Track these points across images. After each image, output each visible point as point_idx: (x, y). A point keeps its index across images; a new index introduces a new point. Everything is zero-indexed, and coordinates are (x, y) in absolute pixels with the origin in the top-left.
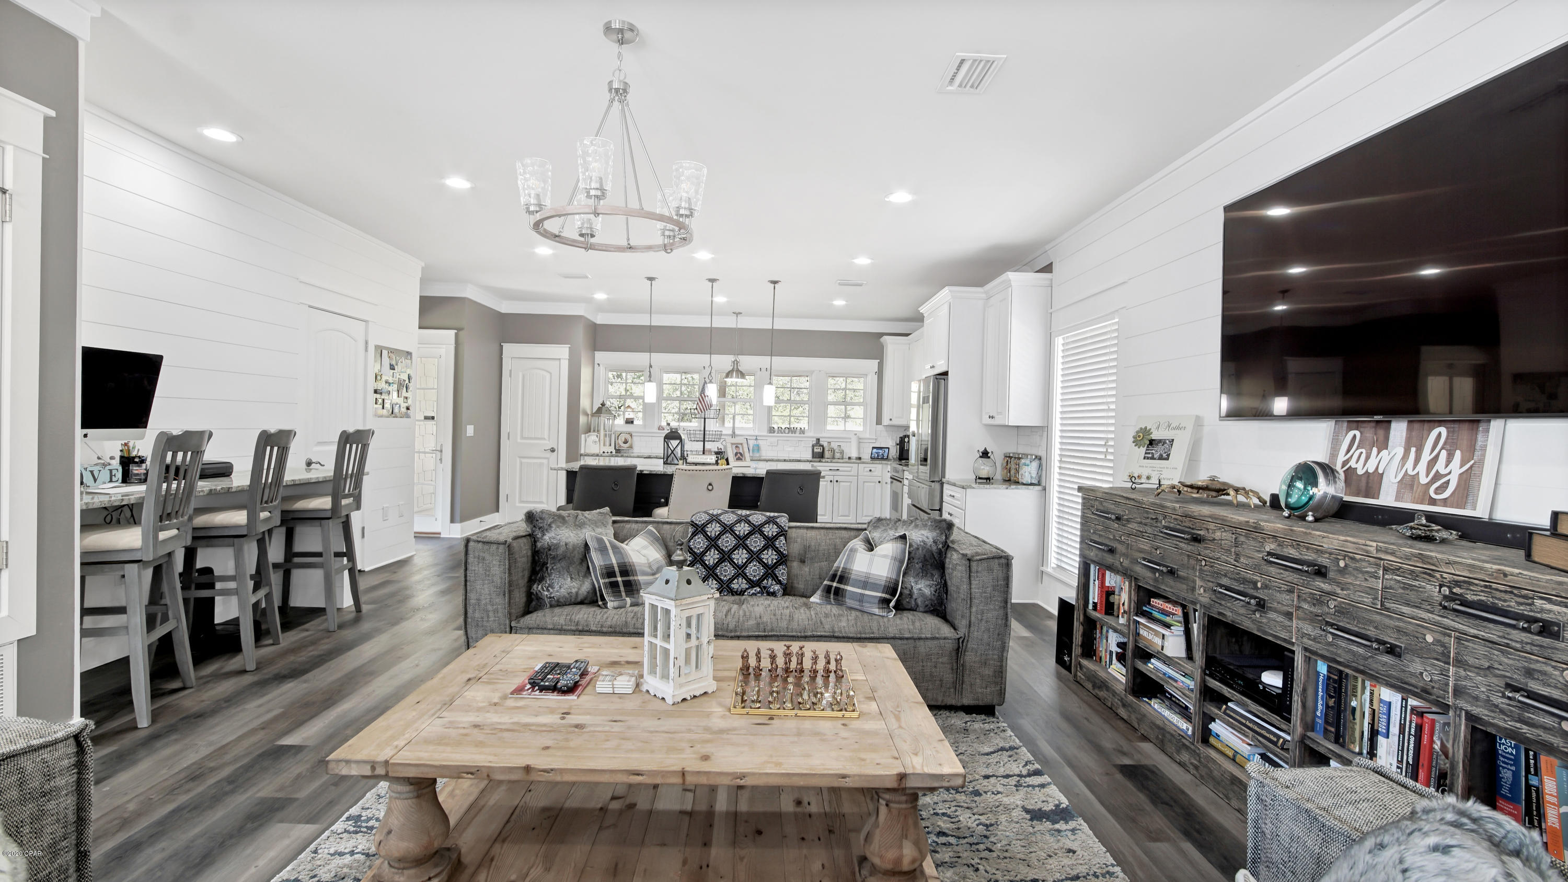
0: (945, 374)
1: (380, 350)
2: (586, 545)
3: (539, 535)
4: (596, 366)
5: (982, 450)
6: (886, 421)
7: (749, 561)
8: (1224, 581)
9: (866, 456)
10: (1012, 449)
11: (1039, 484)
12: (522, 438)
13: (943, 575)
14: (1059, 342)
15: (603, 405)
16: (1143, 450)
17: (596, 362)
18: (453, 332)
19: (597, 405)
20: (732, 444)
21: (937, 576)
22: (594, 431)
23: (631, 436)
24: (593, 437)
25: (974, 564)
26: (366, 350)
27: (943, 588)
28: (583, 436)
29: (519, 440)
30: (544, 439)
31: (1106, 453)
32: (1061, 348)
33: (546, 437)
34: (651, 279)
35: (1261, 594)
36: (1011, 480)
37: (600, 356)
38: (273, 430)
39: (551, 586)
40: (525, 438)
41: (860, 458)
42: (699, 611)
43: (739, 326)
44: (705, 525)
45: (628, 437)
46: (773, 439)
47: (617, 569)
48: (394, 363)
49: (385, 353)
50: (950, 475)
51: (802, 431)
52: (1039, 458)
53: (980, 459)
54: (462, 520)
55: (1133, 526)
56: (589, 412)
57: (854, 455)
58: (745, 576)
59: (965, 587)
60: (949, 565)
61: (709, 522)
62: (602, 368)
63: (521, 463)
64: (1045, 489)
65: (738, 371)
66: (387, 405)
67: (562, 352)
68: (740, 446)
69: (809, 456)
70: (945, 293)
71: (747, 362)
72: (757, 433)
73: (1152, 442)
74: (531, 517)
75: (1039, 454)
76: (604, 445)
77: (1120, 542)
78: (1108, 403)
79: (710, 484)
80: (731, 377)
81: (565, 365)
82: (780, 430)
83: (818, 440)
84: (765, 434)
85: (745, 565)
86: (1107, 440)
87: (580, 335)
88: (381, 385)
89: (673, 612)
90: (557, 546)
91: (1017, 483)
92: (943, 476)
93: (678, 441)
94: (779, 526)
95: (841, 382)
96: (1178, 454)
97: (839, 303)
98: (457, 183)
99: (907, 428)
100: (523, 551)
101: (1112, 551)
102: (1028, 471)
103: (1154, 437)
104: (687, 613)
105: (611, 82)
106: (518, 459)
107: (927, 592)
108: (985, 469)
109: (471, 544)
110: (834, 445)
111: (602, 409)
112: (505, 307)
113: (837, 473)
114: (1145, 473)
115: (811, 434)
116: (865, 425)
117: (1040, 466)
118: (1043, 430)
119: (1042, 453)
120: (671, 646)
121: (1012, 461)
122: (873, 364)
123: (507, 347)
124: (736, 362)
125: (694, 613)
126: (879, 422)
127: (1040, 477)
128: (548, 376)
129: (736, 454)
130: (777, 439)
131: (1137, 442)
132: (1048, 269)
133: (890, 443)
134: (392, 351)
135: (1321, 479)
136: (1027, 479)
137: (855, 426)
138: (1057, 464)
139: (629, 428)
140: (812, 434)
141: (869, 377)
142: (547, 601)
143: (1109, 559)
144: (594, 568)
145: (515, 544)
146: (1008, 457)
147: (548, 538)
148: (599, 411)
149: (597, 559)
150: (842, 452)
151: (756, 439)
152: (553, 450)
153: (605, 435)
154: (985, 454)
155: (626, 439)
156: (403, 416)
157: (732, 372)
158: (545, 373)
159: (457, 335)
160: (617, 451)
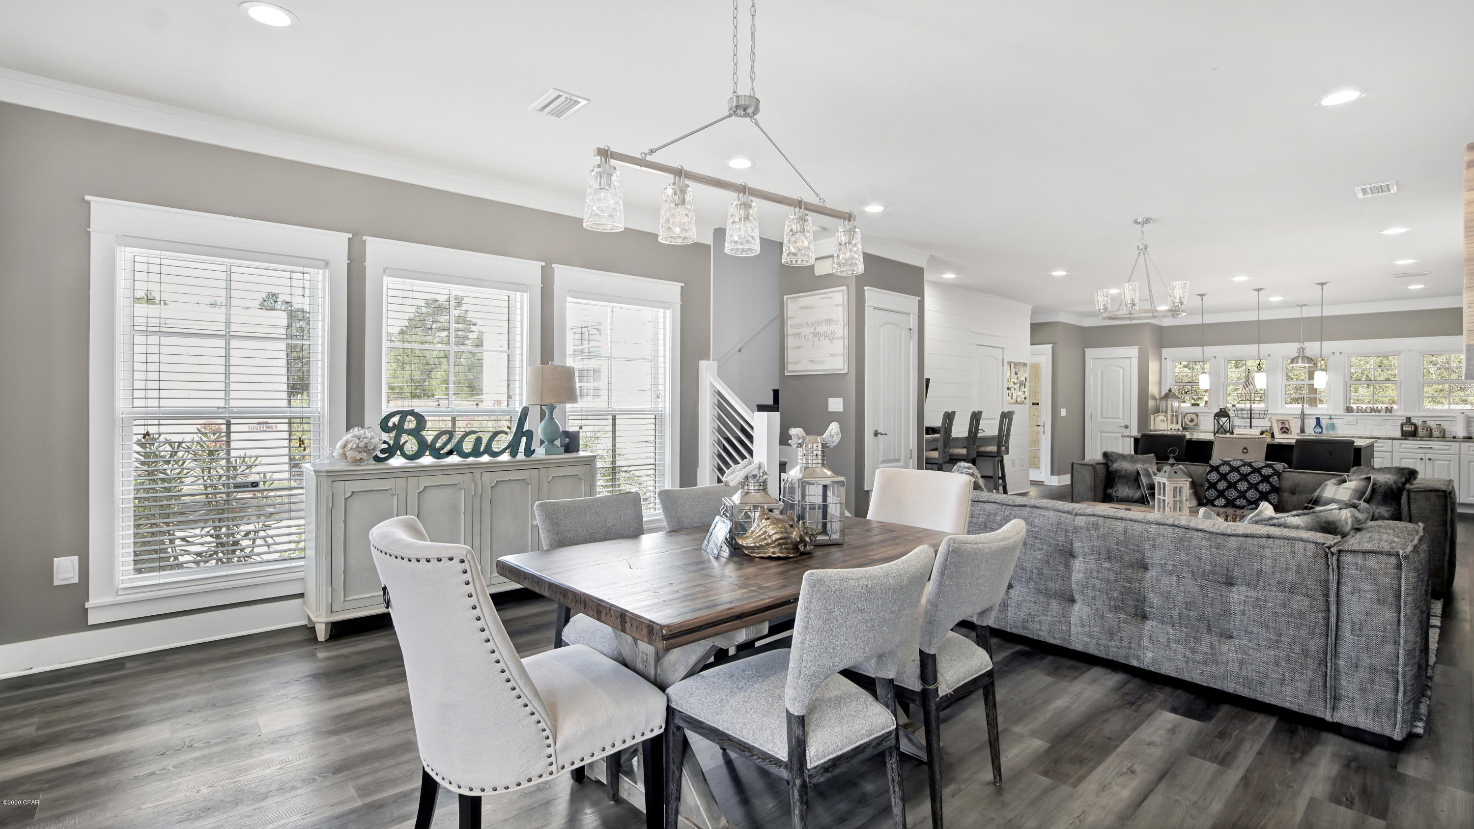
1: (1010, 363)
2: (1138, 473)
3: (1110, 464)
4: (1163, 360)
7: (1249, 489)
12: (1102, 417)
15: (1170, 391)
17: (1163, 356)
18: (1050, 346)
19: (1165, 391)
20: (1278, 420)
22: (1162, 412)
23: (1197, 416)
24: (1161, 417)
26: (1003, 365)
28: (1152, 416)
29: (1099, 419)
30: (1119, 418)
33: (1121, 416)
34: (1202, 295)
37: (1166, 352)
38: (976, 411)
39: (1117, 490)
40: (1105, 418)
42: (1181, 485)
43: (1303, 316)
44: (1218, 467)
45: (1194, 417)
46: (1351, 418)
48: (1017, 371)
49: (1012, 365)
51: (1389, 411)
54: (1059, 474)
56: (1157, 397)
57: (1461, 433)
58: (1245, 498)
61: (1223, 464)
62: (1169, 362)
63: (1102, 436)
65: (1305, 357)
66: (1014, 397)
67: (1133, 352)
68: (1286, 423)
69: (1398, 434)
71: (1316, 348)
72: (1331, 413)
74: (1105, 455)
76: (1172, 423)
79: (1245, 449)
80: (1297, 363)
81: (1135, 362)
82: (1361, 409)
83: (1409, 419)
84: (1342, 413)
85: (1246, 491)
87: (1147, 338)
88: (1011, 385)
90: (1120, 471)
93: (1226, 418)
94: (1274, 469)
98: (1059, 273)
100: (1101, 470)
104: (1174, 485)
105: (1138, 247)
106: (1099, 433)
109: (1075, 465)
110: (1432, 424)
111: (1169, 394)
112: (1087, 323)
113: (1430, 451)
115: (1401, 413)
120: (1166, 499)
123: (1088, 351)
124: (1302, 349)
125: (1178, 485)
128: (1121, 371)
129: (1282, 428)
130: (1355, 418)
134: (1016, 364)
139: (1195, 409)
142: (1115, 498)
144: (1143, 485)
145: (1097, 467)
147: (1115, 466)
148: (1167, 396)
149: (1144, 480)
150: (1443, 431)
151: (1331, 418)
152: (1127, 427)
153: (1173, 416)
155: (1192, 419)
156: (1022, 403)
157: (1297, 358)
158: (1119, 369)
159: (1053, 347)
160: (1184, 428)
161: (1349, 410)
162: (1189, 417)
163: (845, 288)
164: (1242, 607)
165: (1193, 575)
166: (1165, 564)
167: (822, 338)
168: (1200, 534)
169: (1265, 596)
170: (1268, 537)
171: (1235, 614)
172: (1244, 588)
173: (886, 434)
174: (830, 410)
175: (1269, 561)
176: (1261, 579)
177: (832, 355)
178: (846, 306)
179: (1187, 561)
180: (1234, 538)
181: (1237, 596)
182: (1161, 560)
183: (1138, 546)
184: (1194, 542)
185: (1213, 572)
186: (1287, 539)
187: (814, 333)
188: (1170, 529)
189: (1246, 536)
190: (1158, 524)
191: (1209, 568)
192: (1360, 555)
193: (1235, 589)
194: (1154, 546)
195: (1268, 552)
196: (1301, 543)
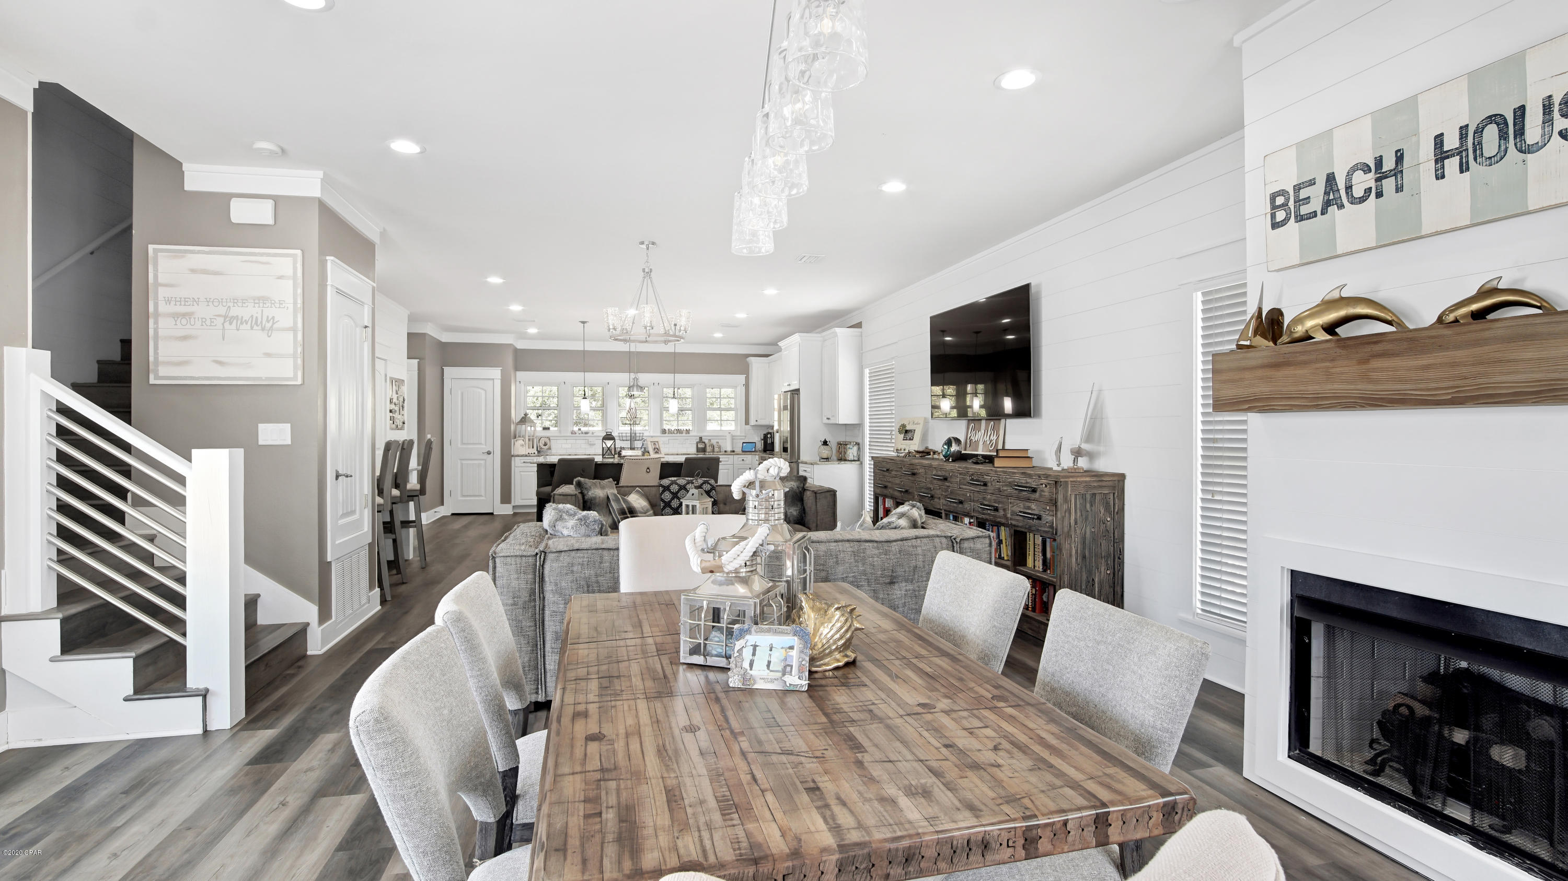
0: (798, 390)
1: (392, 380)
4: (518, 383)
5: (823, 440)
6: (752, 422)
8: (923, 490)
9: (738, 449)
10: (842, 439)
11: (858, 460)
12: (463, 443)
13: (803, 504)
14: (867, 371)
15: (526, 414)
16: (903, 435)
17: (523, 380)
18: (416, 361)
19: (521, 416)
21: (799, 505)
22: (519, 437)
23: (549, 439)
24: (520, 442)
25: (818, 495)
26: (385, 381)
27: (803, 511)
28: (513, 441)
29: (459, 445)
30: (482, 444)
31: (891, 439)
32: (868, 375)
33: (483, 442)
34: (584, 323)
35: (933, 493)
36: (842, 459)
37: (525, 375)
40: (465, 444)
41: (734, 451)
44: (669, 486)
45: (547, 440)
46: (666, 439)
47: (627, 510)
48: (397, 389)
49: (394, 382)
50: (803, 457)
51: (688, 431)
52: (858, 444)
53: (822, 447)
55: (893, 473)
56: (516, 421)
57: (729, 449)
59: (814, 507)
60: (805, 498)
61: (671, 484)
62: (523, 385)
63: (462, 464)
64: (861, 463)
65: (638, 386)
66: (395, 421)
67: (495, 373)
68: (657, 443)
69: (694, 451)
70: (796, 338)
71: (645, 378)
72: (652, 434)
73: (907, 432)
74: (579, 483)
75: (858, 441)
76: (529, 447)
77: (889, 482)
78: (890, 410)
79: (648, 469)
81: (498, 384)
82: (670, 432)
83: (701, 438)
84: (660, 434)
86: (892, 431)
87: (509, 360)
88: (393, 406)
89: (698, 507)
91: (845, 460)
92: (799, 458)
93: (612, 441)
94: (711, 485)
95: (716, 391)
96: (917, 436)
97: (718, 335)
99: (772, 427)
101: (886, 487)
102: (852, 452)
103: (907, 428)
104: (703, 506)
106: (459, 461)
107: (795, 513)
108: (825, 452)
110: (714, 442)
111: (524, 420)
112: (445, 338)
114: (903, 447)
116: (736, 425)
117: (859, 449)
118: (858, 426)
119: (859, 441)
121: (842, 446)
122: (742, 378)
123: (447, 370)
124: (636, 379)
126: (747, 423)
127: (859, 456)
128: (483, 392)
129: (655, 449)
130: (669, 439)
131: (900, 432)
132: (859, 325)
133: (757, 439)
134: (397, 381)
135: (954, 444)
136: (851, 458)
137: (730, 427)
138: (868, 447)
139: (546, 433)
140: (695, 434)
141: (739, 388)
143: (885, 492)
144: (614, 510)
146: (839, 444)
149: (614, 505)
150: (720, 447)
152: (489, 453)
153: (529, 440)
154: (825, 443)
155: (545, 443)
156: (402, 429)
157: (633, 386)
158: (480, 390)
159: (419, 362)
160: (539, 452)
161: (664, 431)
162: (542, 442)
163: (299, 252)
164: (903, 601)
165: (868, 582)
166: (847, 577)
167: (244, 326)
168: (870, 544)
169: (919, 587)
170: (917, 538)
171: (898, 607)
172: (904, 584)
173: (351, 476)
174: (261, 442)
175: (921, 558)
176: (916, 573)
177: (268, 355)
178: (300, 281)
179: (865, 571)
180: (895, 543)
181: (899, 592)
182: (843, 574)
183: (823, 565)
184: (868, 552)
185: (883, 576)
186: (928, 537)
187: (225, 317)
188: (847, 545)
189: (902, 540)
190: (836, 541)
191: (880, 573)
192: (972, 541)
193: (896, 586)
194: (837, 563)
195: (919, 550)
196: (937, 539)
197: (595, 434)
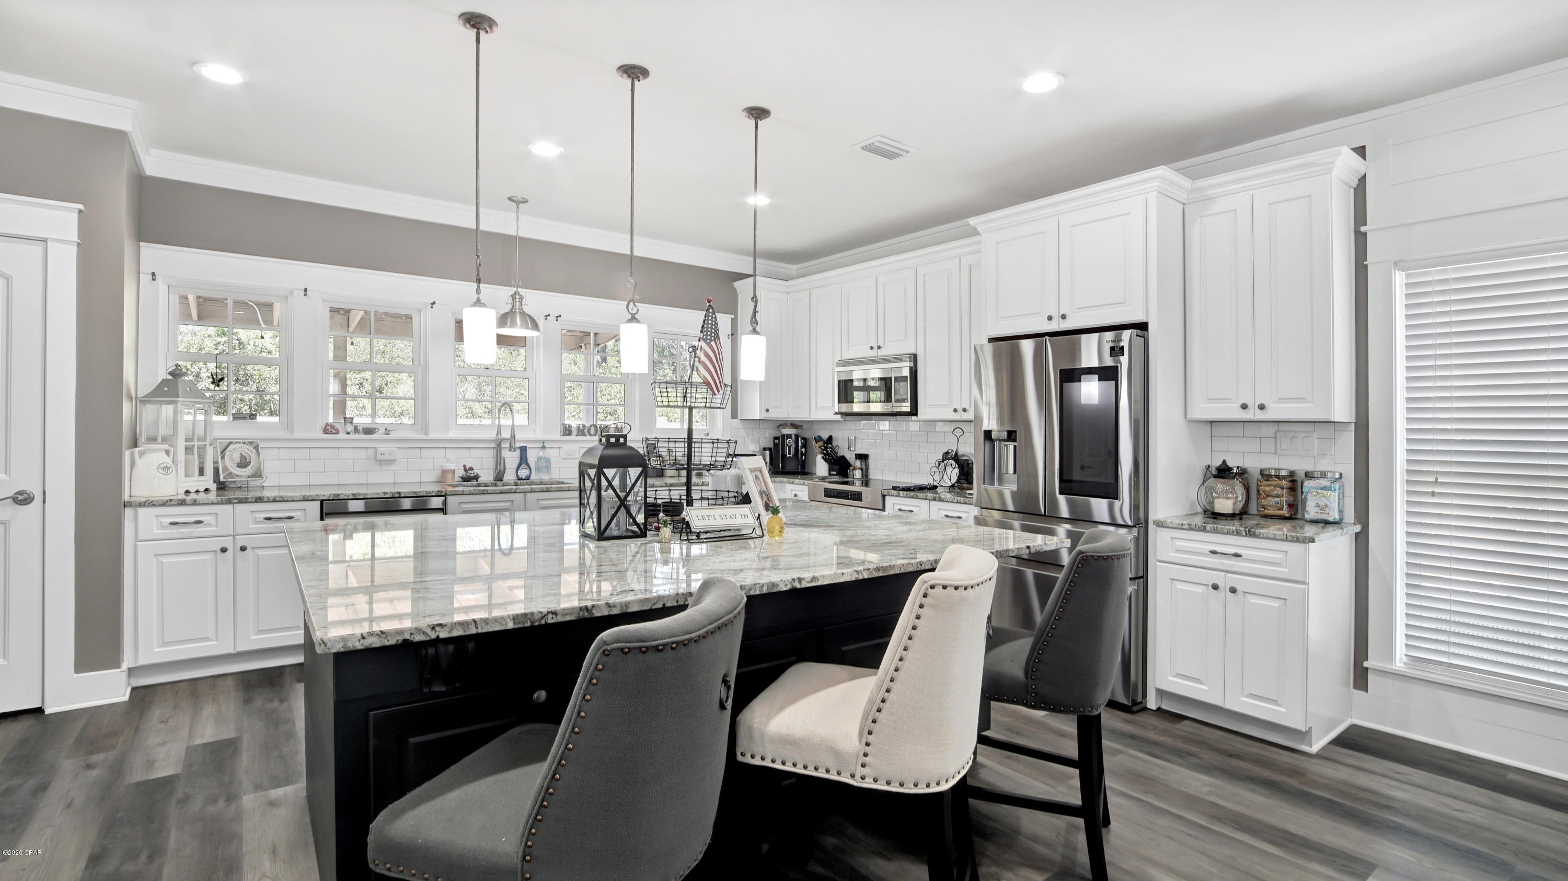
4: (144, 279)
17: (146, 268)
23: (257, 448)
24: (156, 455)
45: (249, 451)
52: (1340, 477)
56: (133, 393)
62: (161, 286)
72: (540, 436)
84: (557, 436)
126: (734, 413)
151: (544, 447)
152: (23, 498)
153: (189, 450)
154: (1224, 472)
155: (243, 457)
160: (222, 487)
161: (567, 431)
162: (234, 454)
197: (393, 435)
